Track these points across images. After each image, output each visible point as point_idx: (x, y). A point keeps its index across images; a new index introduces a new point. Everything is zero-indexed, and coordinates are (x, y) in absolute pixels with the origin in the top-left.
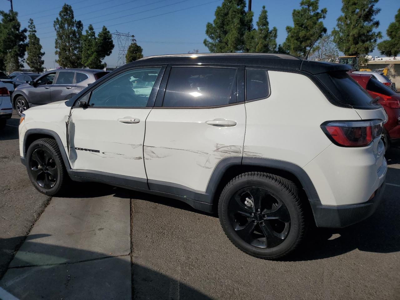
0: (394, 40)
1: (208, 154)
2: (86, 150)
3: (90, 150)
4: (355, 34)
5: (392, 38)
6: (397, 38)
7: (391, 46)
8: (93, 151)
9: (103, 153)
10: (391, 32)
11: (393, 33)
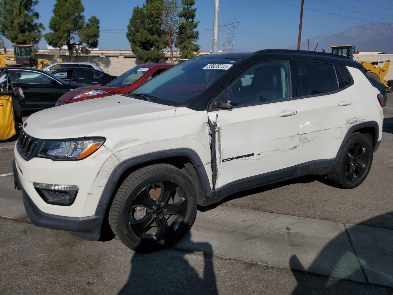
0: (58, 33)
1: (342, 127)
2: (237, 158)
3: (242, 157)
4: (21, 22)
5: (56, 31)
6: (61, 32)
7: (57, 38)
8: (246, 156)
9: (259, 154)
10: (55, 25)
11: (57, 27)
